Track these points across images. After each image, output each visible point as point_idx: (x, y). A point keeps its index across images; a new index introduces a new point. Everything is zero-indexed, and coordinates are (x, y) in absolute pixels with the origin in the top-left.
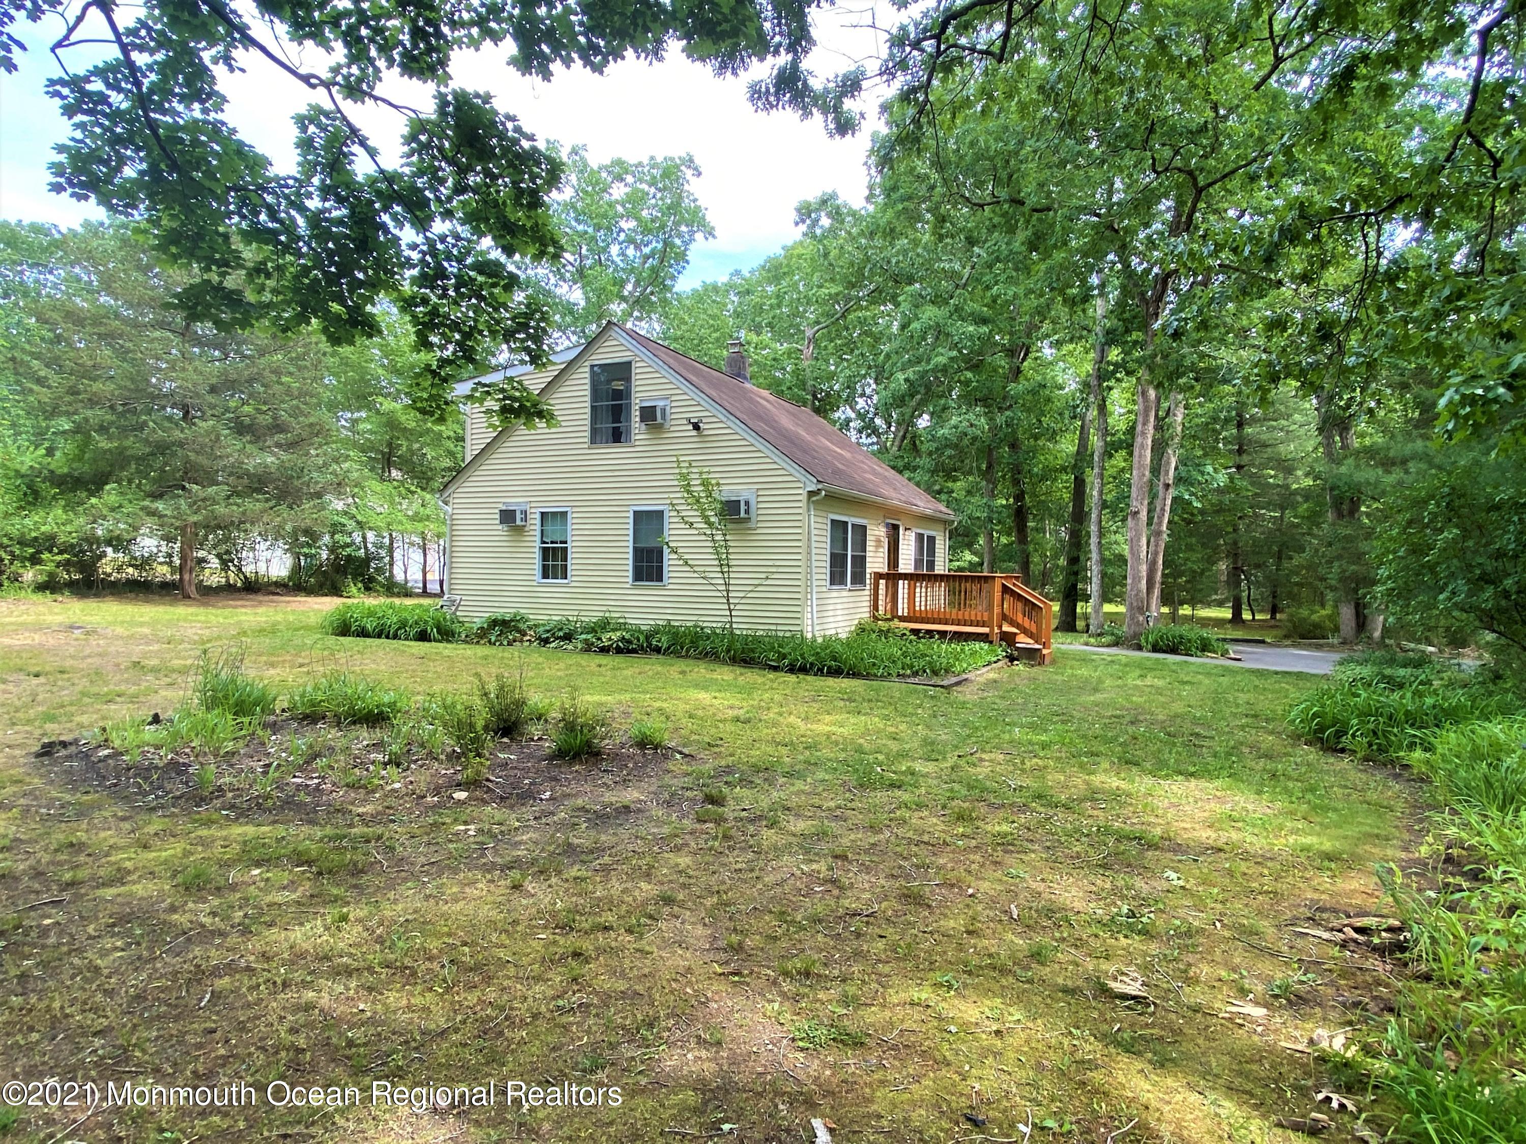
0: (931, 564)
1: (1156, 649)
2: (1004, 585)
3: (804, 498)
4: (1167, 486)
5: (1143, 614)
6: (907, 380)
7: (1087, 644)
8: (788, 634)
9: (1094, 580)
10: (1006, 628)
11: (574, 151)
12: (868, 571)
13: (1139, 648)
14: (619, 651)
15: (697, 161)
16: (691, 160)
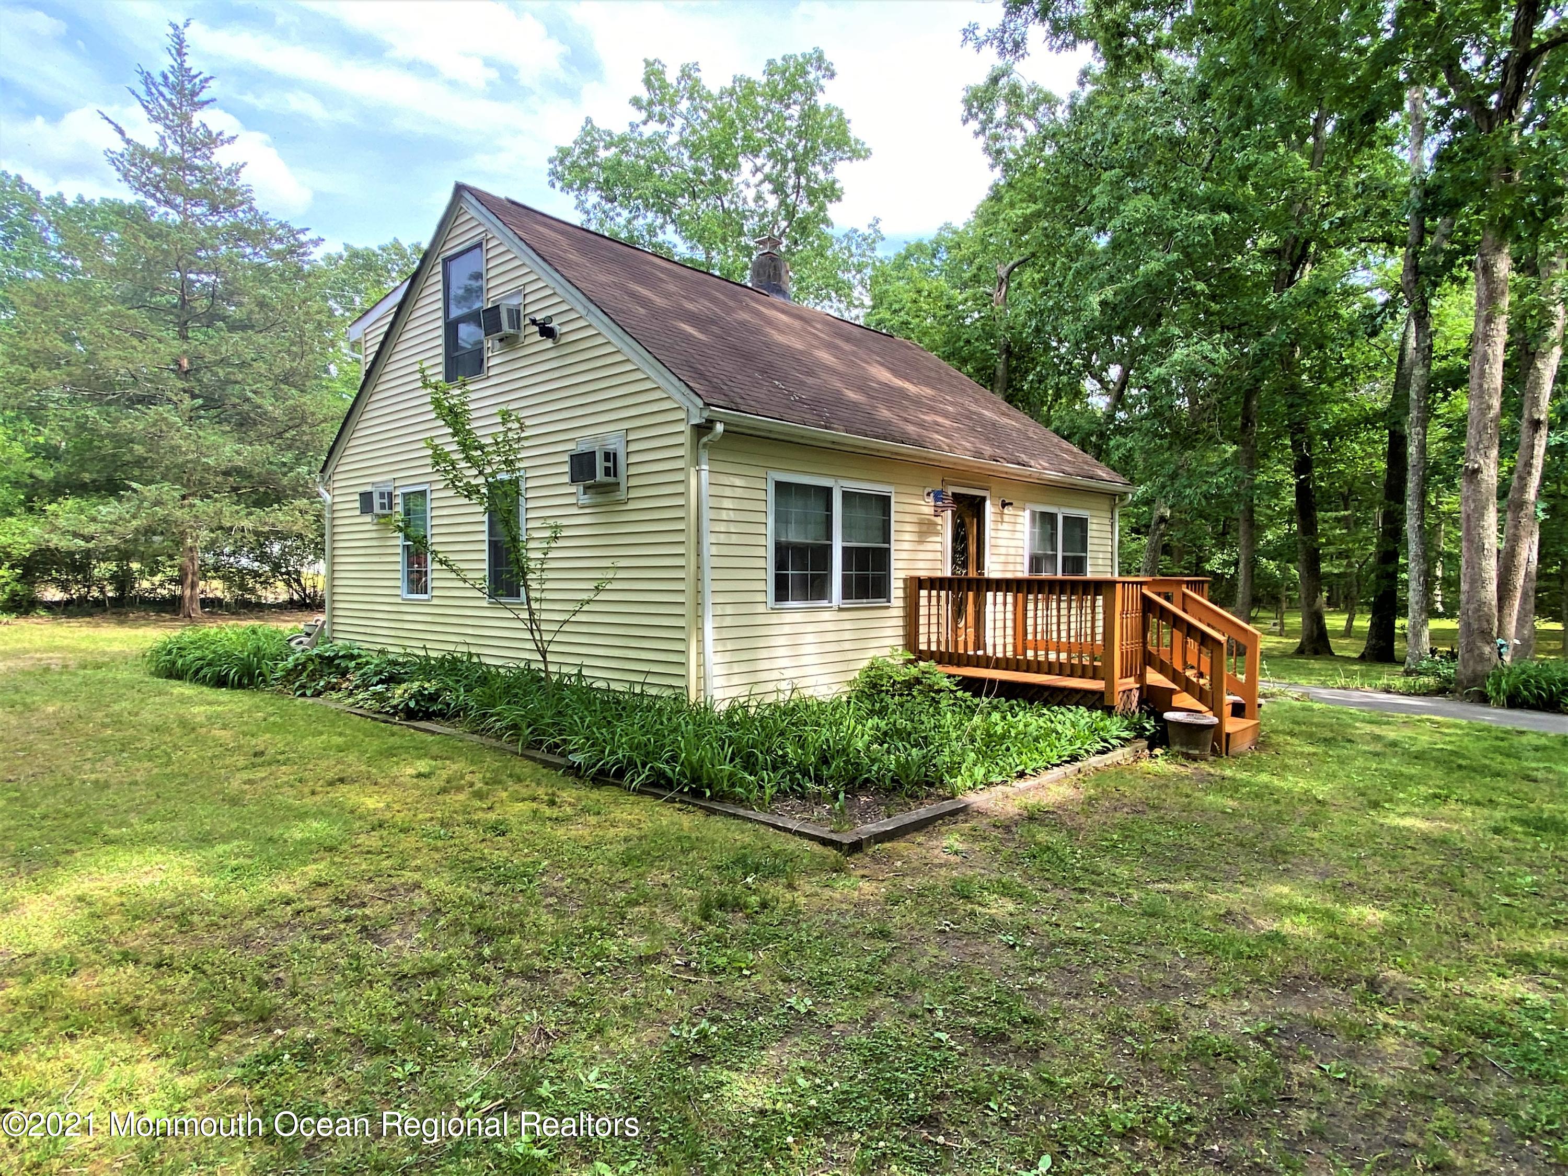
0: (1076, 564)
1: (1514, 702)
2: (1144, 597)
3: (685, 439)
4: (1536, 425)
5: (1490, 641)
6: (1103, 303)
7: (1387, 690)
8: (666, 693)
9: (1413, 585)
10: (1154, 678)
11: (686, 74)
12: (894, 574)
13: (1483, 699)
14: (410, 714)
15: (828, 57)
16: (820, 59)
